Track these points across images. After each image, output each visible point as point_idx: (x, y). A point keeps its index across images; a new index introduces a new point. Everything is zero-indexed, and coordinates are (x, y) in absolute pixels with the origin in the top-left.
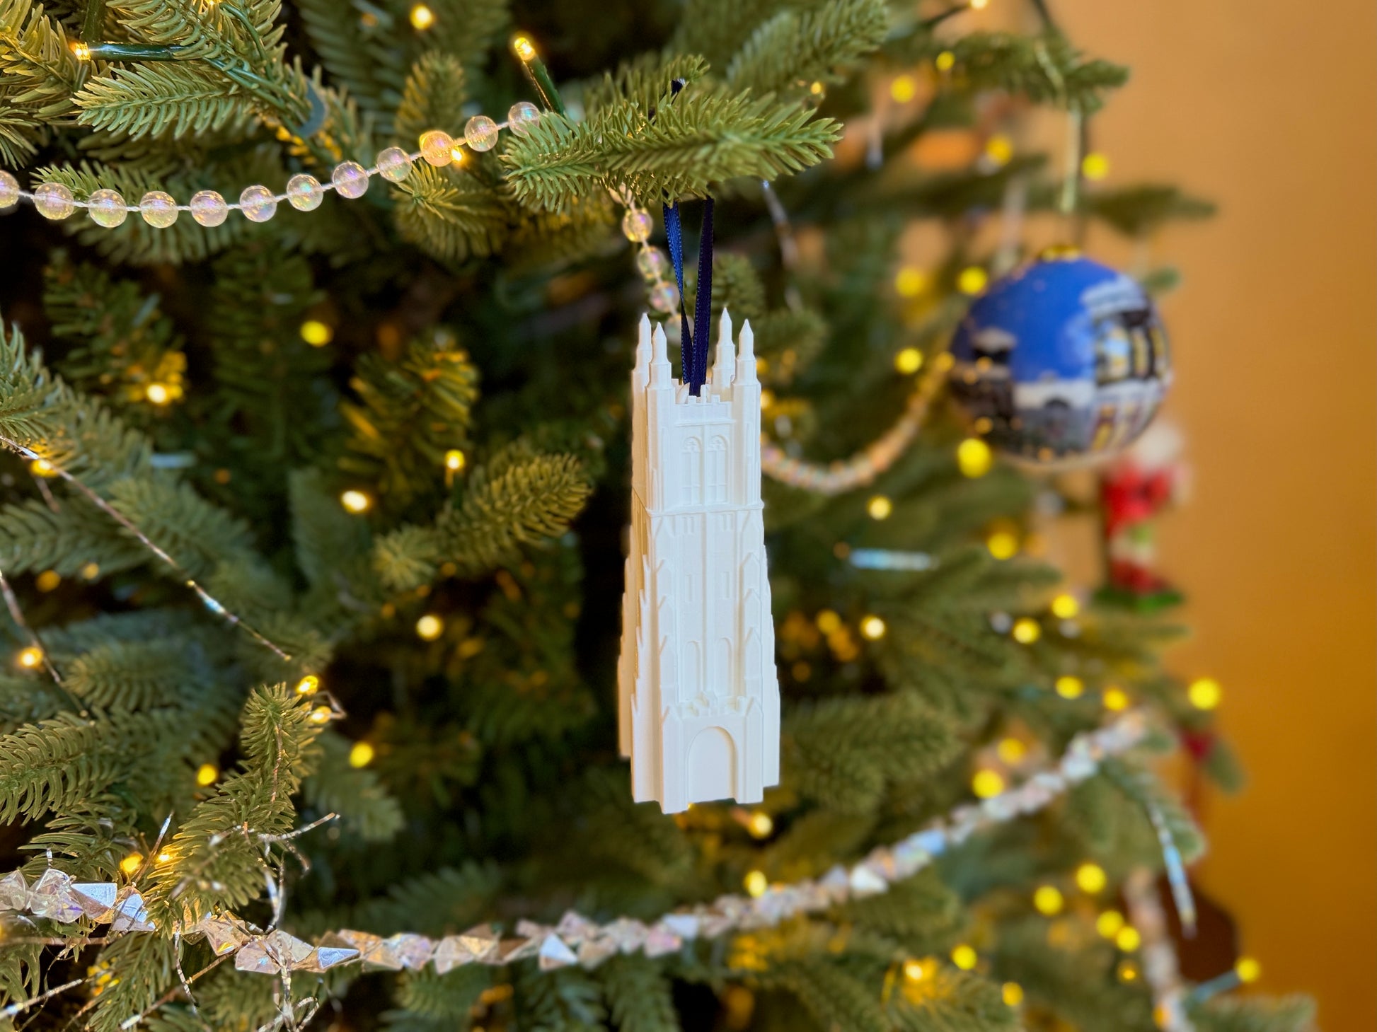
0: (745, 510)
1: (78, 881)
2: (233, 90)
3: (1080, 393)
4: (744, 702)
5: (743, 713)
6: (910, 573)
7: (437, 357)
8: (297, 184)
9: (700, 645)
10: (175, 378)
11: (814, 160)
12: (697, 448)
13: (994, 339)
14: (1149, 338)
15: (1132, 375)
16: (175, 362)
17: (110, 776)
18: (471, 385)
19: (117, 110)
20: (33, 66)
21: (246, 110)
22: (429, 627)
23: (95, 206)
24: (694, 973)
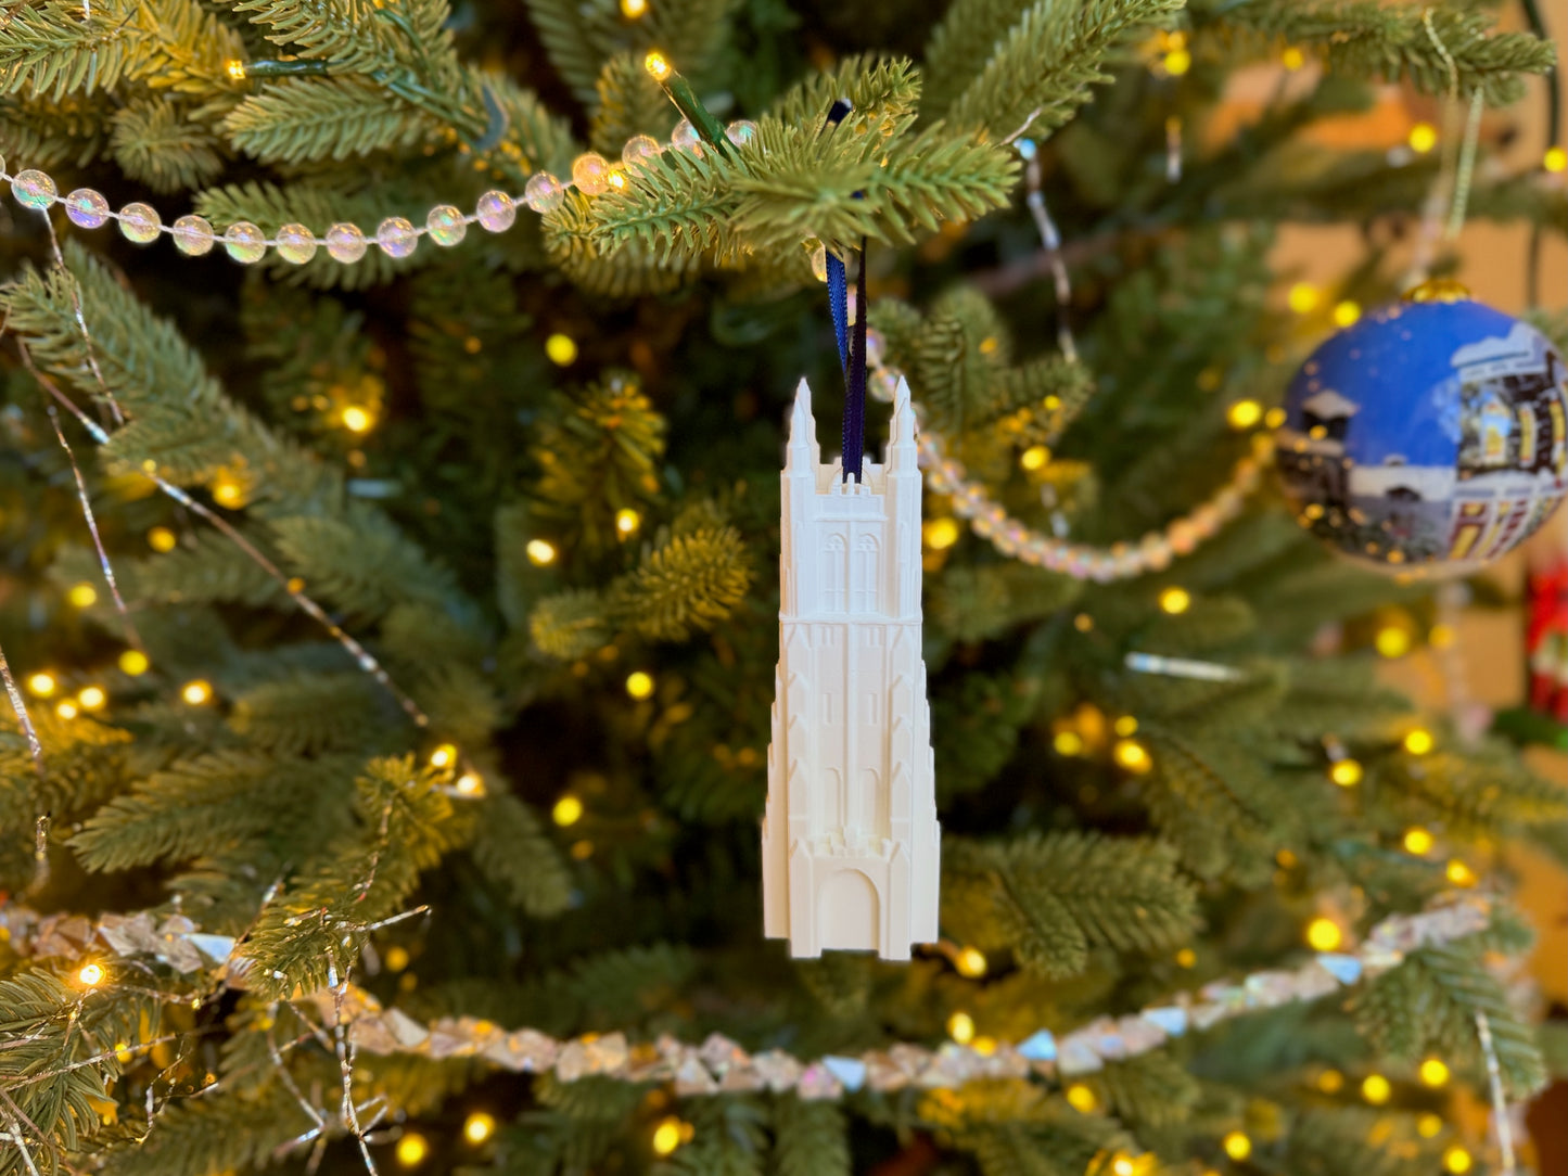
0: (896, 624)
1: (204, 931)
2: (398, 104)
3: (1435, 484)
4: (889, 846)
5: (887, 858)
6: (1207, 684)
7: (616, 404)
8: (437, 216)
9: (841, 773)
10: (374, 402)
11: (983, 208)
12: (842, 547)
13: (1330, 404)
14: (1543, 415)
15: (1513, 465)
16: (374, 389)
17: (262, 823)
18: (657, 435)
19: (272, 132)
20: (206, 82)
21: (414, 124)
22: (639, 684)
23: (232, 239)
24: (880, 1115)
